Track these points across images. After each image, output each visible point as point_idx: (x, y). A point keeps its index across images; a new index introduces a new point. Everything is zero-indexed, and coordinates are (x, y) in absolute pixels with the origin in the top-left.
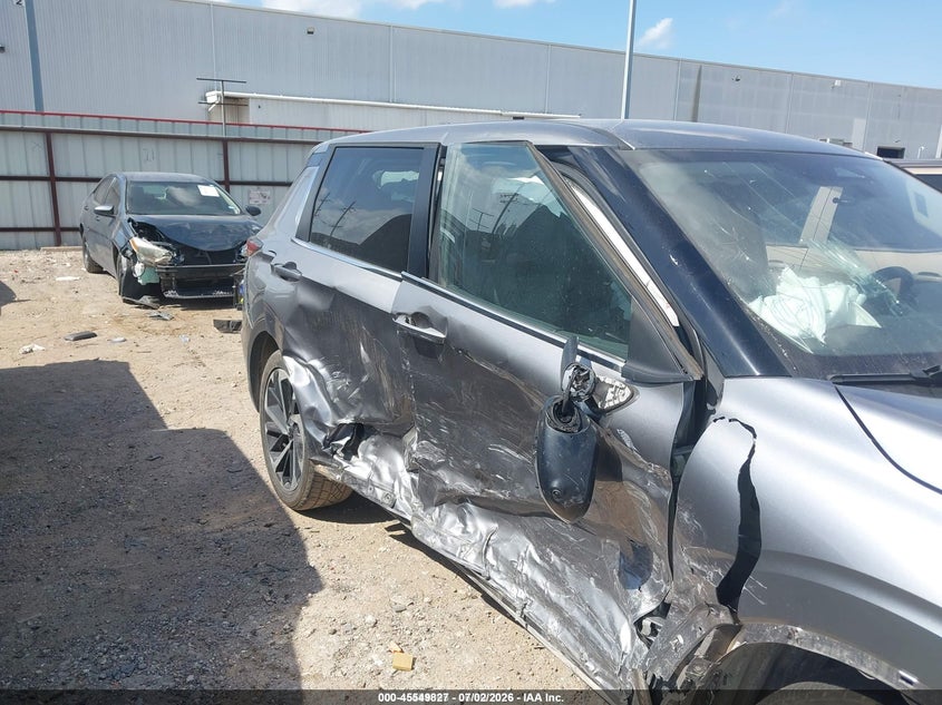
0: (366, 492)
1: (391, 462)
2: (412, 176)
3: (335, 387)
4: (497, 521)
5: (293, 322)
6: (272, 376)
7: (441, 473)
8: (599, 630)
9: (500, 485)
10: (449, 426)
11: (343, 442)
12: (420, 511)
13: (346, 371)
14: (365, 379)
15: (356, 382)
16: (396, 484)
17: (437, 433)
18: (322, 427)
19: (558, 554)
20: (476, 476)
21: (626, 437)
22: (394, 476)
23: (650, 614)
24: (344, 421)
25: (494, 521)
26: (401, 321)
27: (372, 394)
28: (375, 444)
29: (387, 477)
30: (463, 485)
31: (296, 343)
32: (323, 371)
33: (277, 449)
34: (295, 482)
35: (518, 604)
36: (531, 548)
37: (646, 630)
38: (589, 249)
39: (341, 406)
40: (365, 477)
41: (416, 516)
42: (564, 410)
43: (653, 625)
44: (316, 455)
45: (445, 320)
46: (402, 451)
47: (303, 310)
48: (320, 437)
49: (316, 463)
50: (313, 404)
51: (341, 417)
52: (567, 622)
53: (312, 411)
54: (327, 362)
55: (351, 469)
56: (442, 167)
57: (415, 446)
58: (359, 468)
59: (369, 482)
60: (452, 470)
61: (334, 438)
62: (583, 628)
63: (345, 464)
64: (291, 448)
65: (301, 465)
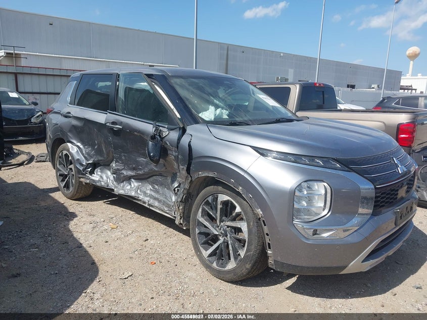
0: (98, 184)
1: (106, 174)
2: (109, 83)
3: (86, 152)
4: (141, 182)
5: (70, 131)
6: (60, 154)
7: (123, 171)
8: (167, 200)
9: (140, 169)
10: (124, 156)
11: (89, 170)
12: (117, 186)
13: (89, 146)
14: (96, 147)
15: (93, 149)
16: (108, 180)
17: (121, 159)
18: (82, 165)
19: (157, 185)
20: (134, 169)
21: (168, 143)
22: (108, 177)
23: (177, 187)
24: (89, 162)
25: (139, 182)
26: (108, 124)
27: (99, 152)
28: (100, 169)
29: (105, 178)
30: (130, 173)
31: (72, 138)
32: (81, 147)
33: (63, 181)
34: (71, 189)
35: (147, 201)
36: (150, 186)
37: (176, 191)
38: (158, 99)
39: (88, 157)
40: (97, 179)
41: (116, 187)
42: (153, 138)
43: (178, 190)
44: (80, 175)
45: (122, 122)
46: (110, 170)
47: (74, 127)
48: (81, 168)
49: (80, 178)
50: (78, 158)
51: (88, 161)
52: (159, 201)
53: (78, 160)
54: (83, 143)
55: (93, 178)
56: (118, 80)
57: (114, 165)
58: (95, 177)
59: (99, 181)
60: (126, 170)
61: (86, 169)
62: (164, 201)
63: (90, 176)
64: (69, 178)
65: (74, 181)
